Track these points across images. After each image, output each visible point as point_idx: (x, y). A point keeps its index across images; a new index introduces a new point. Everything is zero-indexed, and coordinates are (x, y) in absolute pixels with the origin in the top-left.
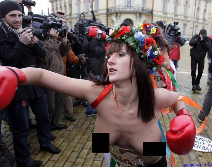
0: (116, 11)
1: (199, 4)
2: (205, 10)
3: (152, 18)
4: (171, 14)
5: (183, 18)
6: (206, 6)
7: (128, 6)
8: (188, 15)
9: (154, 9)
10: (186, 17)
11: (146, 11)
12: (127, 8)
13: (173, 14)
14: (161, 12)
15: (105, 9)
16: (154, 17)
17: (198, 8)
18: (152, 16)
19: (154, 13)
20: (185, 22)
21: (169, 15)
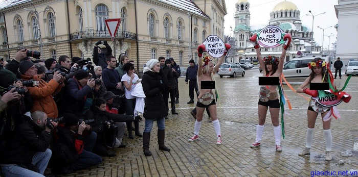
0: (84, 38)
1: (196, 24)
2: (204, 32)
3: (137, 45)
4: (162, 38)
5: (178, 43)
6: (204, 27)
7: (101, 30)
8: (184, 40)
9: (139, 33)
10: (181, 42)
11: (128, 36)
12: (101, 32)
13: (164, 39)
14: (148, 36)
15: (66, 35)
16: (139, 44)
17: (196, 30)
18: (137, 43)
19: (140, 38)
20: (180, 49)
21: (159, 41)
